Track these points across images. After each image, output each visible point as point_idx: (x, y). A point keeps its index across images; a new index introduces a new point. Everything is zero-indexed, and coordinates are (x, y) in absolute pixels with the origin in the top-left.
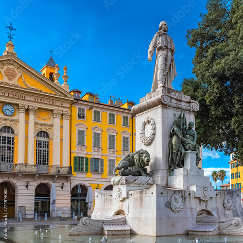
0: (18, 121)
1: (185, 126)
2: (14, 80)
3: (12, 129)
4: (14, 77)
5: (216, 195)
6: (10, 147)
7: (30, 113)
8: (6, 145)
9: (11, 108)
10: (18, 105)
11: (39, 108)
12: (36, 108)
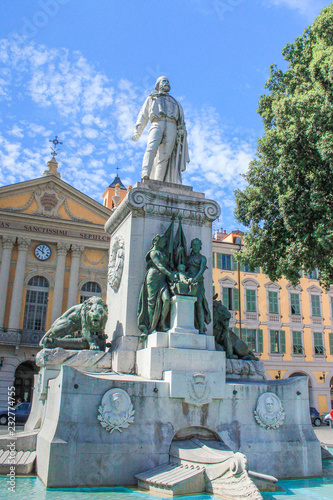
0: (55, 268)
1: (180, 249)
2: (53, 210)
3: (46, 280)
4: (54, 206)
5: (235, 392)
6: (41, 308)
7: (73, 255)
8: (36, 304)
9: (46, 250)
10: (56, 244)
11: (86, 248)
12: (82, 249)
